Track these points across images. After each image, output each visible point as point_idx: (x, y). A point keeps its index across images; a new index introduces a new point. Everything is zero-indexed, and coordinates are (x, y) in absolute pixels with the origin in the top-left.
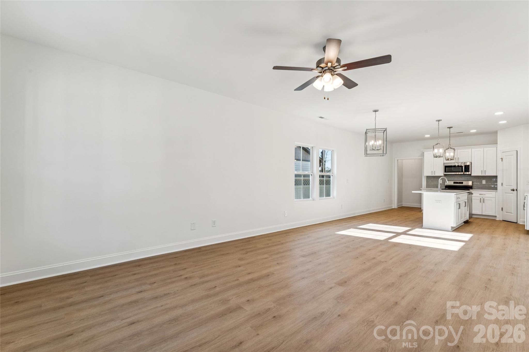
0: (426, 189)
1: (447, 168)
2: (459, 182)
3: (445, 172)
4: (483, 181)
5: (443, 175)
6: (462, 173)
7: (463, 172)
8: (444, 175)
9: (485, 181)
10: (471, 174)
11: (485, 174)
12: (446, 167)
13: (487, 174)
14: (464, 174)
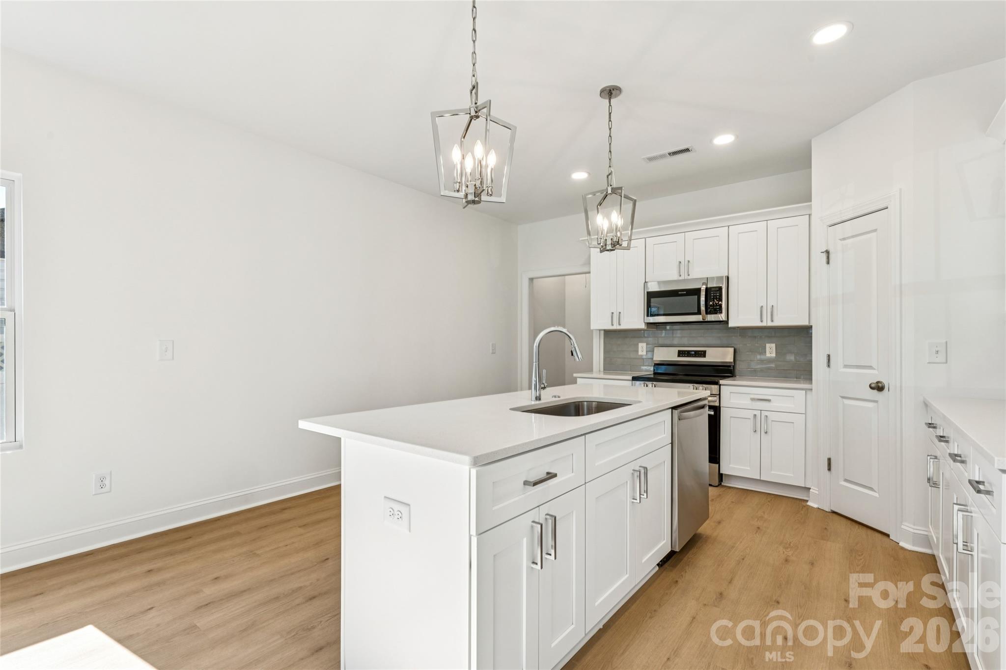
0: (602, 376)
1: (653, 300)
2: (696, 352)
3: (649, 314)
4: (768, 345)
5: (643, 326)
6: (698, 318)
7: (700, 314)
8: (649, 324)
9: (773, 345)
10: (727, 322)
11: (772, 321)
12: (651, 295)
13: (779, 322)
14: (704, 322)
